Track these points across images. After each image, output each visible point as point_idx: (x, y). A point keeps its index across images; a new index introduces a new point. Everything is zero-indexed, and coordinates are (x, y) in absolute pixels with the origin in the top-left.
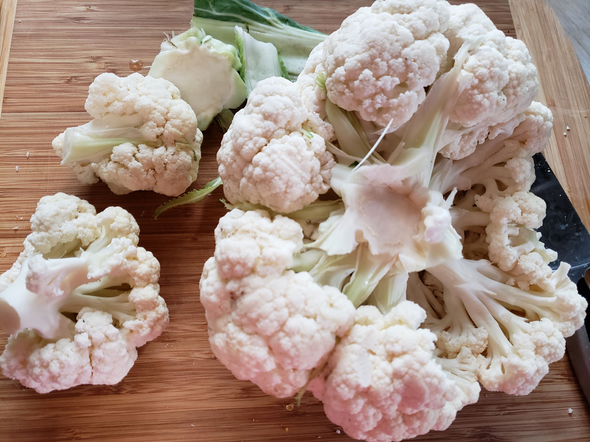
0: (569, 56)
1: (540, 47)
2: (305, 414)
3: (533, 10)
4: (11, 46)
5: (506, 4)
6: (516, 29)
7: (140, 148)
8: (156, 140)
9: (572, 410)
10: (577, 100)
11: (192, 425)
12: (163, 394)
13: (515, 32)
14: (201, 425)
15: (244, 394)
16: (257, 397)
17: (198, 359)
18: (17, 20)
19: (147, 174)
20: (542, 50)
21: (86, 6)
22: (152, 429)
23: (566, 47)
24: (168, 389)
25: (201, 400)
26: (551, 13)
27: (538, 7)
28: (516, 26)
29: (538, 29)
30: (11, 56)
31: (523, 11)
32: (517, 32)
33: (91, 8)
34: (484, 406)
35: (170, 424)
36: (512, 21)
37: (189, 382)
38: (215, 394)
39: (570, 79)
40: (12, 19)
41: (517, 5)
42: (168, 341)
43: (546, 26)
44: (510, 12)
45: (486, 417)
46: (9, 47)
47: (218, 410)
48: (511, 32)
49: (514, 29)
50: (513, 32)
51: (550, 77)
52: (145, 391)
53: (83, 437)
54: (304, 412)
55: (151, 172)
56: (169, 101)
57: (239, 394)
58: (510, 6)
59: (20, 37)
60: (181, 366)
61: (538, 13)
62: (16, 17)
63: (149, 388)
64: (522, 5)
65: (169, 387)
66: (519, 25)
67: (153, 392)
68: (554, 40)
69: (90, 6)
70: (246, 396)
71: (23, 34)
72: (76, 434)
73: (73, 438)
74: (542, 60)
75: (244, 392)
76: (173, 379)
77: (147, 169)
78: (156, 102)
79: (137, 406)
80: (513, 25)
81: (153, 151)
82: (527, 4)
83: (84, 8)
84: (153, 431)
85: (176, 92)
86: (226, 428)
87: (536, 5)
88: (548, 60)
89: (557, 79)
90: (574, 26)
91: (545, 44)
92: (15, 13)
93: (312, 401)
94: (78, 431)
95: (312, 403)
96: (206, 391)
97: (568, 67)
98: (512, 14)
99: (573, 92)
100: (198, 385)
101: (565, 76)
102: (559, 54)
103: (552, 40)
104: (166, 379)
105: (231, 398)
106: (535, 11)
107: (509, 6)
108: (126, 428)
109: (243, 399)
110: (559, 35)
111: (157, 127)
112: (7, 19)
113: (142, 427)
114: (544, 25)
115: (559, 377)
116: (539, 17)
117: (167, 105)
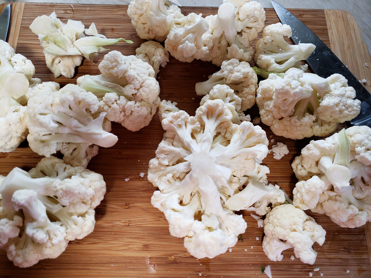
0: (362, 47)
1: (343, 41)
2: (181, 262)
3: (340, 17)
4: (19, 33)
5: (323, 13)
6: (328, 29)
7: (120, 98)
8: (131, 96)
9: (349, 271)
10: (365, 75)
11: (112, 265)
12: (96, 245)
13: (327, 31)
14: (118, 266)
15: (144, 248)
16: (152, 250)
17: (118, 226)
18: (23, 18)
19: (120, 114)
20: (344, 42)
21: (64, 10)
22: (88, 266)
23: (360, 41)
24: (99, 242)
25: (118, 250)
26: (351, 19)
27: (343, 15)
28: (328, 27)
29: (343, 29)
30: (19, 39)
31: (334, 17)
32: (329, 31)
33: (67, 12)
34: (293, 265)
35: (99, 263)
36: (326, 24)
37: (112, 239)
38: (126, 247)
39: (362, 61)
40: (21, 17)
41: (329, 14)
42: (101, 214)
43: (348, 27)
44: (325, 18)
45: (294, 272)
46: (18, 34)
47: (128, 257)
48: (325, 31)
49: (327, 29)
50: (326, 31)
51: (348, 60)
52: (85, 243)
53: (47, 268)
54: (180, 261)
55: (123, 113)
56: (146, 77)
57: (141, 248)
58: (326, 15)
59: (25, 28)
60: (108, 229)
61: (343, 19)
62: (23, 16)
63: (88, 241)
64: (333, 14)
65: (100, 242)
66: (331, 27)
67: (90, 244)
68: (352, 36)
69: (66, 10)
70: (146, 249)
71: (26, 27)
72: (44, 266)
73: (41, 268)
74: (344, 49)
75: (144, 247)
76: (102, 236)
77: (121, 111)
78: (138, 75)
79: (80, 251)
80: (327, 26)
81: (127, 102)
82: (336, 14)
83: (63, 12)
84: (89, 267)
85: (152, 72)
86: (132, 268)
87: (342, 14)
88: (348, 49)
89: (353, 62)
90: (367, 27)
91: (347, 39)
92: (22, 14)
93: (185, 255)
94: (44, 264)
95: (185, 256)
96: (122, 245)
97: (360, 54)
98: (326, 19)
99: (363, 70)
100: (117, 241)
101: (358, 60)
102: (356, 46)
103: (352, 37)
104: (98, 236)
105: (136, 250)
106: (342, 17)
107: (324, 14)
108: (73, 265)
109: (143, 251)
110: (356, 33)
111: (134, 89)
112: (17, 17)
113: (82, 265)
114: (347, 27)
115: (342, 249)
116: (344, 21)
117: (144, 78)
